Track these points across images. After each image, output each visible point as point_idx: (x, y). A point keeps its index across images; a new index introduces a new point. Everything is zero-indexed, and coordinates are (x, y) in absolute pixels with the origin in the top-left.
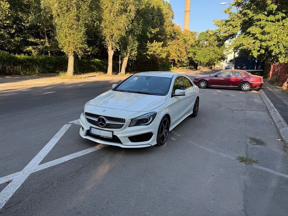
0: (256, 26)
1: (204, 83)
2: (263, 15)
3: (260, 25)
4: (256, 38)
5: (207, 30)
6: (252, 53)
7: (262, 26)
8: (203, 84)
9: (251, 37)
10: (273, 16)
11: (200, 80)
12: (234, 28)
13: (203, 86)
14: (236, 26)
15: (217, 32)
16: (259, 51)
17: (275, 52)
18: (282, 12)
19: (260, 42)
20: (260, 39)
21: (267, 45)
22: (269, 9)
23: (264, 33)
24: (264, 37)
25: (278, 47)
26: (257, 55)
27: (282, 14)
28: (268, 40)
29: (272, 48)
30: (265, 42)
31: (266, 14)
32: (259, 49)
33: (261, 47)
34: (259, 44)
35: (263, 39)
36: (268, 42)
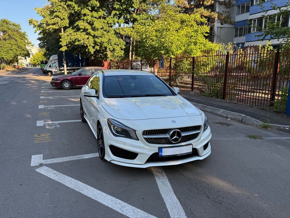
0: (83, 21)
1: (68, 83)
2: (87, 10)
3: (87, 20)
4: (88, 34)
5: (30, 19)
6: (89, 50)
7: (89, 21)
8: (67, 85)
9: (83, 32)
10: (96, 12)
11: (62, 80)
12: (62, 20)
13: (67, 87)
14: (64, 19)
15: (44, 22)
16: (94, 47)
17: (109, 49)
18: (103, 10)
19: (93, 38)
20: (93, 35)
21: (101, 41)
22: (92, 4)
23: (94, 29)
24: (97, 33)
25: (111, 44)
26: (93, 51)
27: (103, 12)
28: (100, 37)
29: (105, 45)
30: (98, 39)
31: (90, 9)
32: (93, 45)
33: (95, 43)
34: (93, 40)
35: (96, 35)
36: (100, 38)
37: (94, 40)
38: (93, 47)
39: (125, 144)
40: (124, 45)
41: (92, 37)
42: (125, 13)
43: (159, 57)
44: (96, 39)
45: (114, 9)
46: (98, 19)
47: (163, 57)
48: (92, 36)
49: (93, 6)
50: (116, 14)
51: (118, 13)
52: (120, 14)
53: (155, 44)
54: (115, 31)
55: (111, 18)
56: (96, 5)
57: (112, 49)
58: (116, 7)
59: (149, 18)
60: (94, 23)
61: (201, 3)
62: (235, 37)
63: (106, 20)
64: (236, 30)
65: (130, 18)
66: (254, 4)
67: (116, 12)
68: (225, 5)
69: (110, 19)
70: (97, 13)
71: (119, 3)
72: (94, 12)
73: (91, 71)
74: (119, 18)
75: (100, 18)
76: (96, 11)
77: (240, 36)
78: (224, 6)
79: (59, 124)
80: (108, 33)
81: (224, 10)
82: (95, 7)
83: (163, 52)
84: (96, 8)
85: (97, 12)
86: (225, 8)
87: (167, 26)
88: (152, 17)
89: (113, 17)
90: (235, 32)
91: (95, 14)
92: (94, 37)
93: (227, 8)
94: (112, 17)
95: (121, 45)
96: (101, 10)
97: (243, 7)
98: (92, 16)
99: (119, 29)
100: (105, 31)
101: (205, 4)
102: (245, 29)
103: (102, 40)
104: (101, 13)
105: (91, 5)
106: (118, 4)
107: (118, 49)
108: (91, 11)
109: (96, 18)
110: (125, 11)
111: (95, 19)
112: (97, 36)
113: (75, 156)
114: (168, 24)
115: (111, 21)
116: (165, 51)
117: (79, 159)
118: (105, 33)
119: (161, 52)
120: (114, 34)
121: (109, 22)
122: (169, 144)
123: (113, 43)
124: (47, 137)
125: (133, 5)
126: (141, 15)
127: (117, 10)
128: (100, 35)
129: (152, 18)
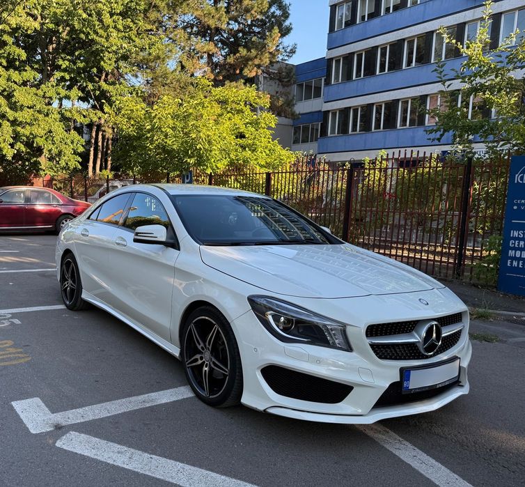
10: (16, 72)
18: (32, 68)
19: (12, 125)
20: (12, 119)
21: (31, 134)
22: (9, 54)
23: (13, 107)
24: (20, 116)
25: (52, 140)
26: (11, 154)
27: (33, 73)
28: (29, 124)
29: (39, 141)
30: (23, 127)
31: (5, 63)
32: (12, 141)
33: (16, 137)
34: (10, 129)
35: (20, 119)
36: (28, 127)
37: (14, 131)
38: (10, 144)
39: (318, 361)
40: (82, 145)
41: (9, 124)
42: (82, 78)
43: (181, 172)
44: (19, 129)
45: (58, 68)
46: (20, 86)
47: (191, 172)
48: (8, 120)
49: (11, 57)
50: (63, 79)
51: (67, 77)
52: (71, 79)
53: (173, 144)
54: (62, 115)
55: (53, 86)
56: (19, 56)
57: (55, 151)
58: (61, 65)
59: (134, 93)
60: (15, 94)
61: (238, 72)
62: (294, 143)
63: (40, 91)
64: (297, 130)
65: (94, 90)
66: (333, 83)
67: (62, 74)
68: (280, 80)
69: (49, 88)
70: (20, 74)
71: (68, 57)
72: (12, 70)
73: (22, 195)
74: (70, 88)
75: (24, 84)
76: (16, 69)
77: (303, 142)
78: (277, 82)
79: (14, 316)
80: (47, 118)
81: (278, 90)
82: (15, 60)
83: (192, 161)
84: (17, 63)
85: (20, 71)
86: (281, 86)
87: (198, 108)
88: (139, 92)
89: (57, 85)
90: (295, 134)
91: (15, 75)
92: (14, 123)
93: (284, 86)
94: (55, 85)
95: (75, 144)
96: (28, 68)
97: (309, 87)
98: (9, 79)
99: (70, 111)
100: (39, 112)
101: (245, 74)
102: (312, 129)
103: (33, 132)
104: (30, 74)
105: (6, 55)
106: (67, 60)
107: (68, 151)
108: (7, 68)
109: (15, 83)
110: (83, 75)
111: (15, 86)
112: (21, 122)
113: (133, 399)
114: (199, 104)
115: (51, 93)
116: (197, 159)
117: (148, 405)
118: (41, 117)
119: (189, 160)
120: (60, 121)
121: (47, 95)
122: (418, 358)
123: (56, 139)
124: (12, 350)
125: (102, 63)
126: (118, 86)
127: (65, 70)
128: (29, 121)
129: (139, 94)
